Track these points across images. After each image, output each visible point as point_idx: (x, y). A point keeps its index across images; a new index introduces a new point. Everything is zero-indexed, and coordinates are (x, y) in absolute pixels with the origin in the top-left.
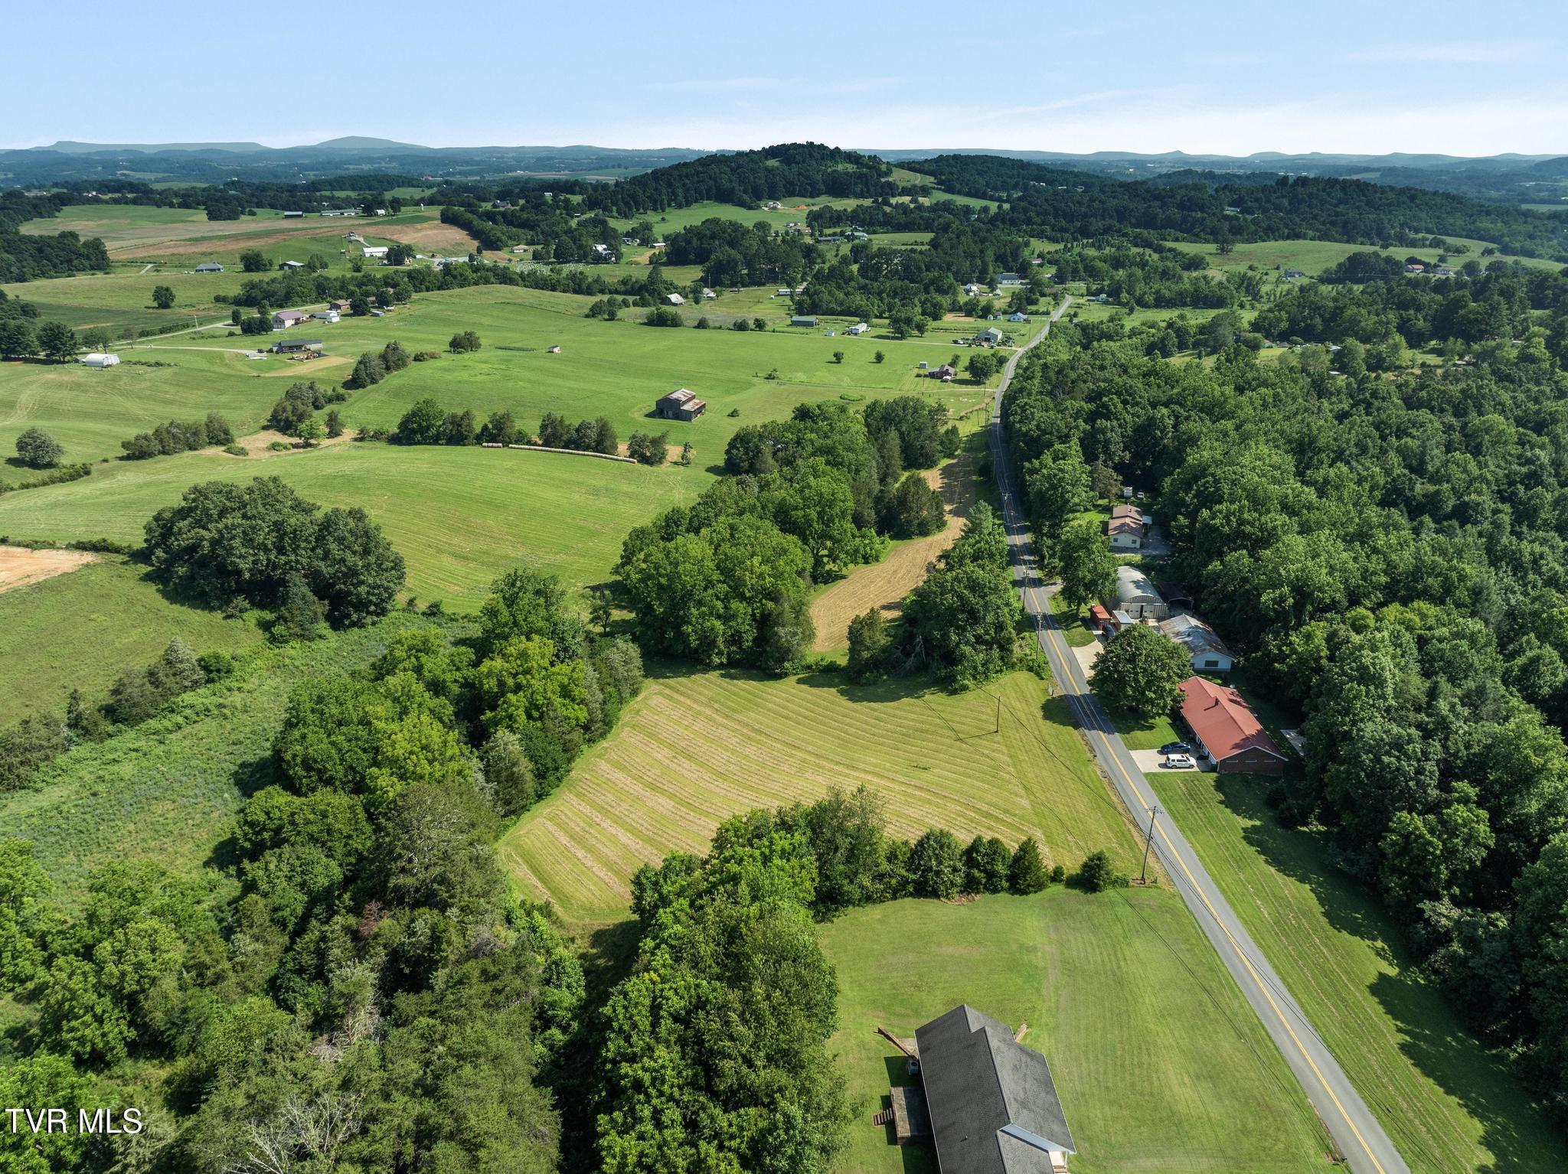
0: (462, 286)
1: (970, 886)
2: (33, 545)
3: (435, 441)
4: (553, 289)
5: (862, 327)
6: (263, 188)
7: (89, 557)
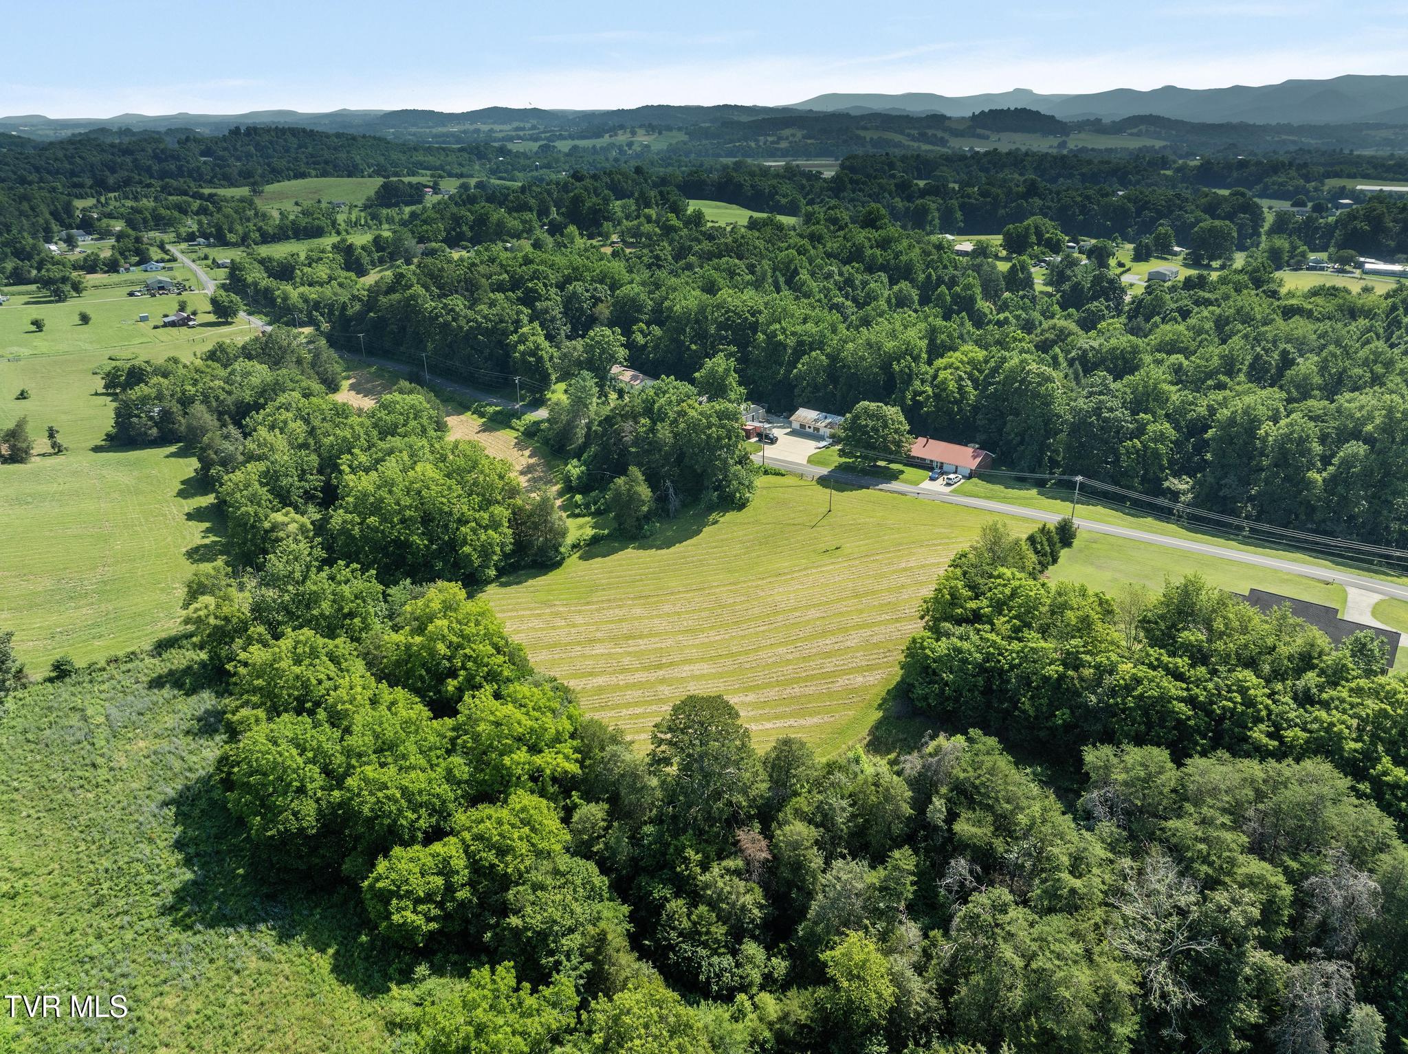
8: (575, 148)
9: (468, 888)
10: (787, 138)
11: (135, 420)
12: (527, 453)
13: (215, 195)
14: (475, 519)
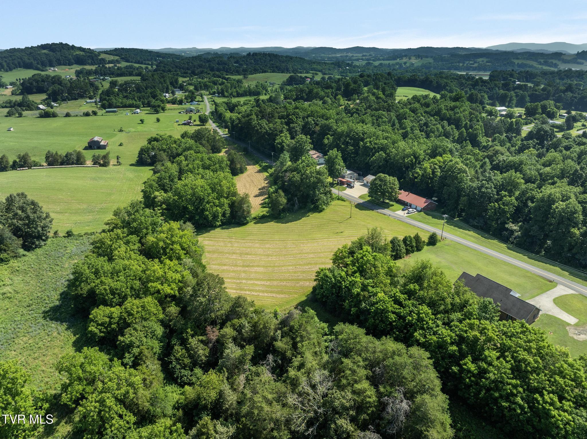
1: (408, 252)
5: (138, 110)
8: (381, 64)
9: (116, 324)
10: (479, 62)
11: (143, 156)
12: (266, 182)
13: (230, 78)
14: (213, 203)
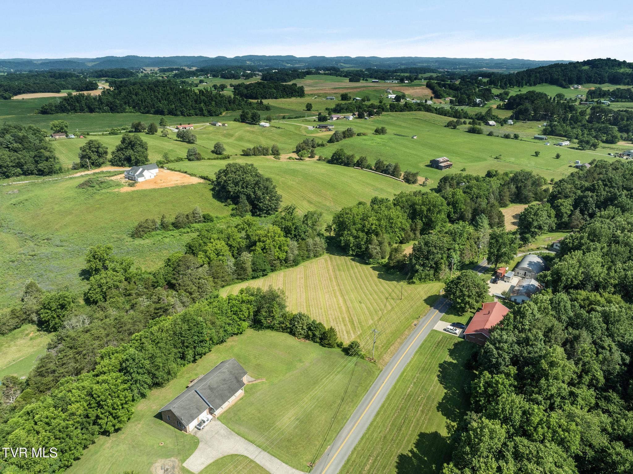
0: (409, 111)
1: (307, 337)
2: (191, 175)
3: (340, 164)
4: (445, 115)
5: (566, 143)
6: (376, 71)
7: (202, 181)
